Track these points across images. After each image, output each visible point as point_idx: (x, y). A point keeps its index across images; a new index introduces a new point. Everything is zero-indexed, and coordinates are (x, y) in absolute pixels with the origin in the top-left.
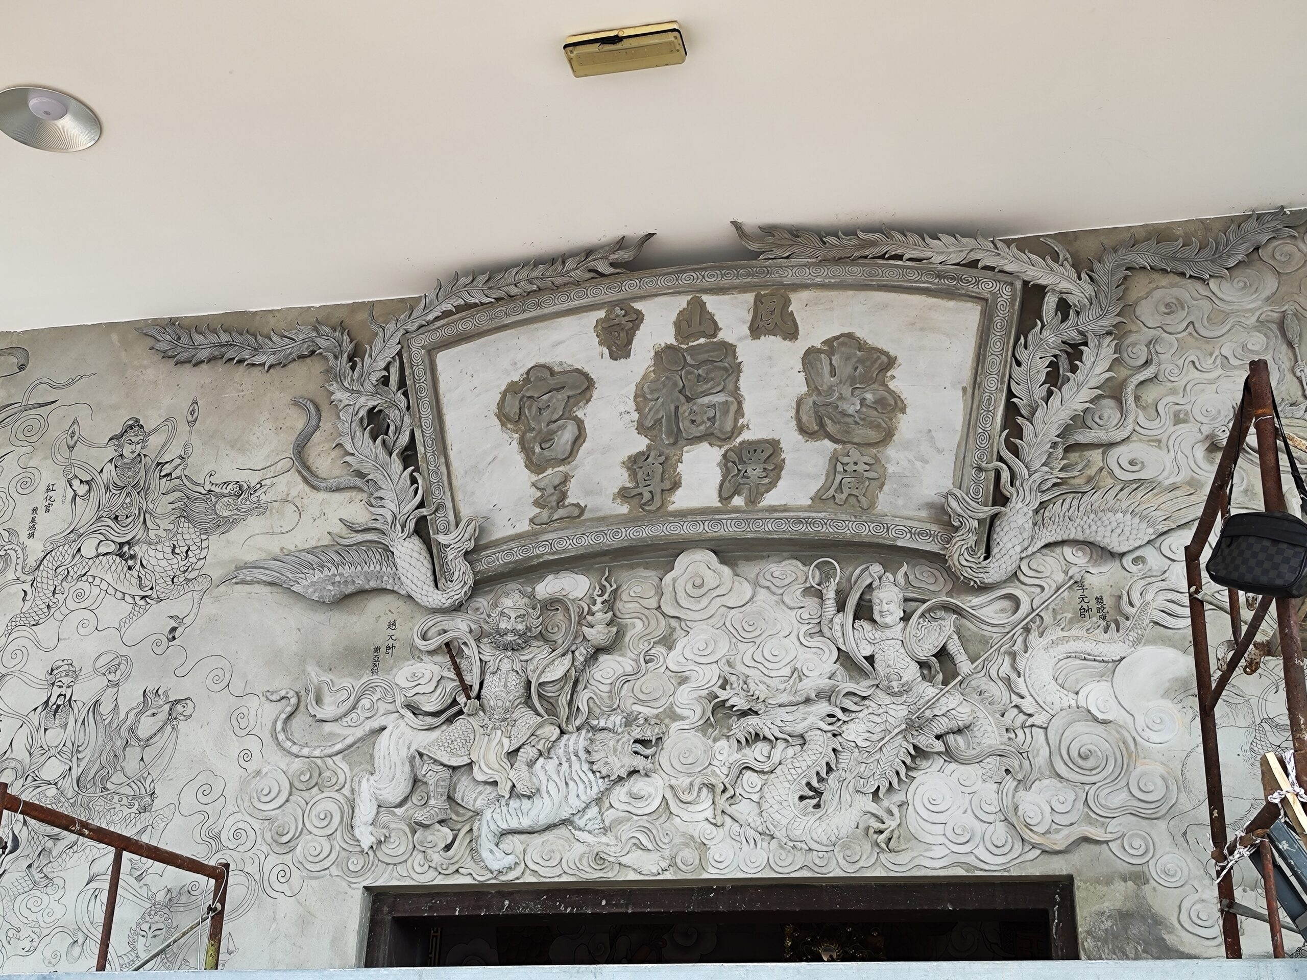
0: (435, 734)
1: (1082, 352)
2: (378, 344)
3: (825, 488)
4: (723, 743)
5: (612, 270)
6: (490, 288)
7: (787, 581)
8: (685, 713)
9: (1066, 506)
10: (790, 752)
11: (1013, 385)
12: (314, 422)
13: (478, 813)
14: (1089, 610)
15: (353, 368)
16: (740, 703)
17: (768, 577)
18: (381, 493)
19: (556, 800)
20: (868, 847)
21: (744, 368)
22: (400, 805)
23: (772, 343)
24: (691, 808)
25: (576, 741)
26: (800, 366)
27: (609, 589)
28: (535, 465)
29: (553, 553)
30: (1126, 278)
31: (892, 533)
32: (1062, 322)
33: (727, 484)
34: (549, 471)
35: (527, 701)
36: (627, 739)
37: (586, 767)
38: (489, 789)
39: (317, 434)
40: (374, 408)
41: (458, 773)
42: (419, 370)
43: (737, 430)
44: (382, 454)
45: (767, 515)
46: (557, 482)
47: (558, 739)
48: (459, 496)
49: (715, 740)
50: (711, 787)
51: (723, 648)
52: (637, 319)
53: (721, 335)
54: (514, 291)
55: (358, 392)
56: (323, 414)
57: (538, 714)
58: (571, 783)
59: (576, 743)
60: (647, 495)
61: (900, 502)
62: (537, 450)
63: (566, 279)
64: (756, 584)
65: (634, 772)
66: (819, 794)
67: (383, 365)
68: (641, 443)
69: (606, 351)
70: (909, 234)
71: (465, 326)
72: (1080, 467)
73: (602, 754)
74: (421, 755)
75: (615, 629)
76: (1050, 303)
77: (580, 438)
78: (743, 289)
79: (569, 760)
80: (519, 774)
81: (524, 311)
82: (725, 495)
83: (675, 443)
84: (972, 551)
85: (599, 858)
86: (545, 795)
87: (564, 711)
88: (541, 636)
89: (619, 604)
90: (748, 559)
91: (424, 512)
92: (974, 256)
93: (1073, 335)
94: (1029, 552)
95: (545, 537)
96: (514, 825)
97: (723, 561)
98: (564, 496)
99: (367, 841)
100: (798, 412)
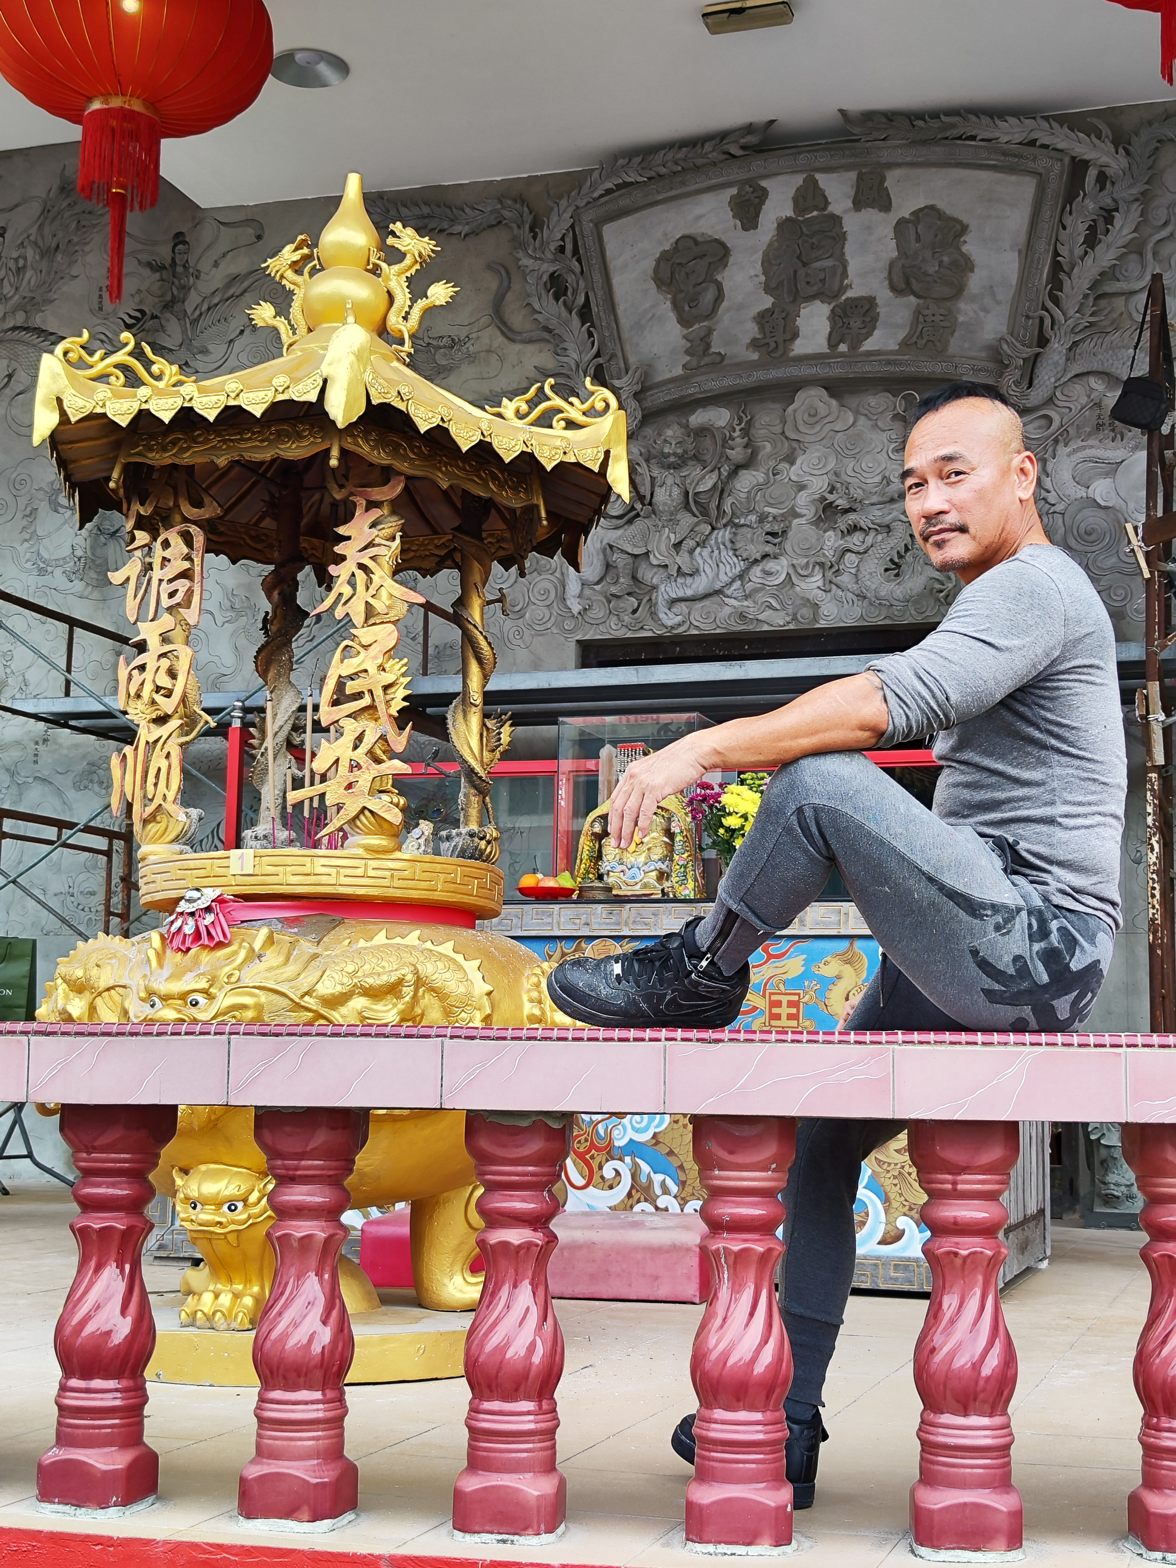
0: (619, 532)
1: (1113, 217)
2: (554, 218)
3: (909, 336)
4: (830, 533)
5: (741, 153)
6: (643, 168)
7: (880, 410)
8: (804, 512)
9: (1092, 344)
10: (880, 537)
11: (1059, 245)
12: (505, 284)
13: (654, 588)
14: (1104, 424)
15: (535, 238)
16: (842, 503)
17: (867, 407)
18: (565, 345)
19: (710, 576)
20: (932, 602)
21: (849, 237)
22: (598, 583)
23: (871, 215)
24: (808, 580)
25: (724, 535)
26: (892, 235)
27: (745, 419)
28: (684, 321)
29: (701, 393)
30: (1157, 149)
31: (959, 371)
32: (1101, 190)
33: (834, 334)
34: (696, 326)
35: (686, 506)
36: (760, 532)
37: (731, 553)
38: (662, 570)
39: (509, 294)
40: (555, 272)
41: (639, 559)
42: (590, 242)
43: (843, 289)
44: (564, 312)
45: (865, 358)
46: (702, 334)
47: (710, 533)
48: (627, 347)
49: (825, 531)
50: (822, 565)
51: (832, 464)
52: (763, 195)
53: (830, 208)
54: (663, 170)
55: (540, 259)
56: (513, 277)
57: (695, 515)
58: (721, 565)
59: (723, 536)
60: (773, 345)
61: (967, 345)
62: (687, 308)
63: (705, 161)
64: (857, 413)
65: (765, 556)
66: (898, 566)
67: (559, 236)
68: (768, 302)
69: (739, 223)
70: (982, 117)
71: (624, 202)
72: (1105, 312)
73: (743, 544)
74: (611, 547)
75: (750, 451)
76: (1092, 174)
77: (720, 297)
78: (848, 168)
79: (719, 548)
80: (682, 559)
81: (671, 189)
82: (832, 343)
83: (794, 301)
84: (1017, 383)
85: (742, 616)
86: (703, 574)
87: (714, 513)
88: (696, 458)
89: (753, 431)
90: (852, 392)
91: (600, 360)
92: (1034, 136)
93: (1108, 202)
94: (1063, 380)
95: (695, 380)
96: (681, 594)
97: (832, 395)
98: (708, 346)
99: (576, 608)
100: (890, 273)
